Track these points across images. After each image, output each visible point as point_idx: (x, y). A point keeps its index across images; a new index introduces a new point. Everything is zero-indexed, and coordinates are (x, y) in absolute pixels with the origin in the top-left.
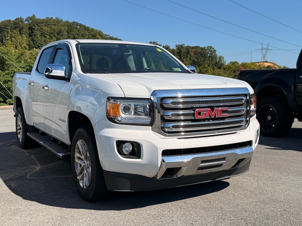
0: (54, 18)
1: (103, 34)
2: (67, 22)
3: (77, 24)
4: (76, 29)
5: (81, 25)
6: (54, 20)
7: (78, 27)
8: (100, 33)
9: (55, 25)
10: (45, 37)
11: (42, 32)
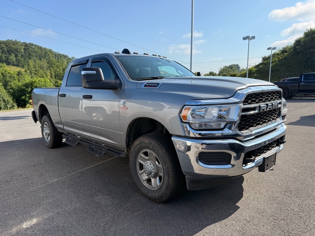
0: (13, 40)
1: (53, 52)
2: (24, 43)
3: (32, 45)
4: (31, 48)
5: (35, 46)
6: (13, 41)
7: (34, 47)
8: (51, 51)
9: (14, 45)
10: (5, 54)
11: (2, 50)
